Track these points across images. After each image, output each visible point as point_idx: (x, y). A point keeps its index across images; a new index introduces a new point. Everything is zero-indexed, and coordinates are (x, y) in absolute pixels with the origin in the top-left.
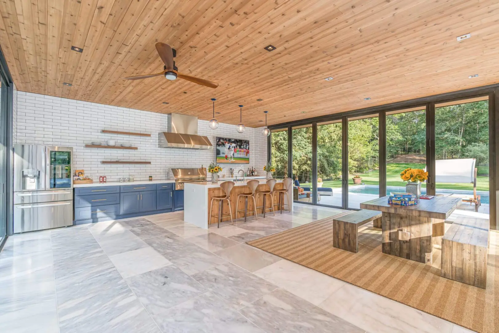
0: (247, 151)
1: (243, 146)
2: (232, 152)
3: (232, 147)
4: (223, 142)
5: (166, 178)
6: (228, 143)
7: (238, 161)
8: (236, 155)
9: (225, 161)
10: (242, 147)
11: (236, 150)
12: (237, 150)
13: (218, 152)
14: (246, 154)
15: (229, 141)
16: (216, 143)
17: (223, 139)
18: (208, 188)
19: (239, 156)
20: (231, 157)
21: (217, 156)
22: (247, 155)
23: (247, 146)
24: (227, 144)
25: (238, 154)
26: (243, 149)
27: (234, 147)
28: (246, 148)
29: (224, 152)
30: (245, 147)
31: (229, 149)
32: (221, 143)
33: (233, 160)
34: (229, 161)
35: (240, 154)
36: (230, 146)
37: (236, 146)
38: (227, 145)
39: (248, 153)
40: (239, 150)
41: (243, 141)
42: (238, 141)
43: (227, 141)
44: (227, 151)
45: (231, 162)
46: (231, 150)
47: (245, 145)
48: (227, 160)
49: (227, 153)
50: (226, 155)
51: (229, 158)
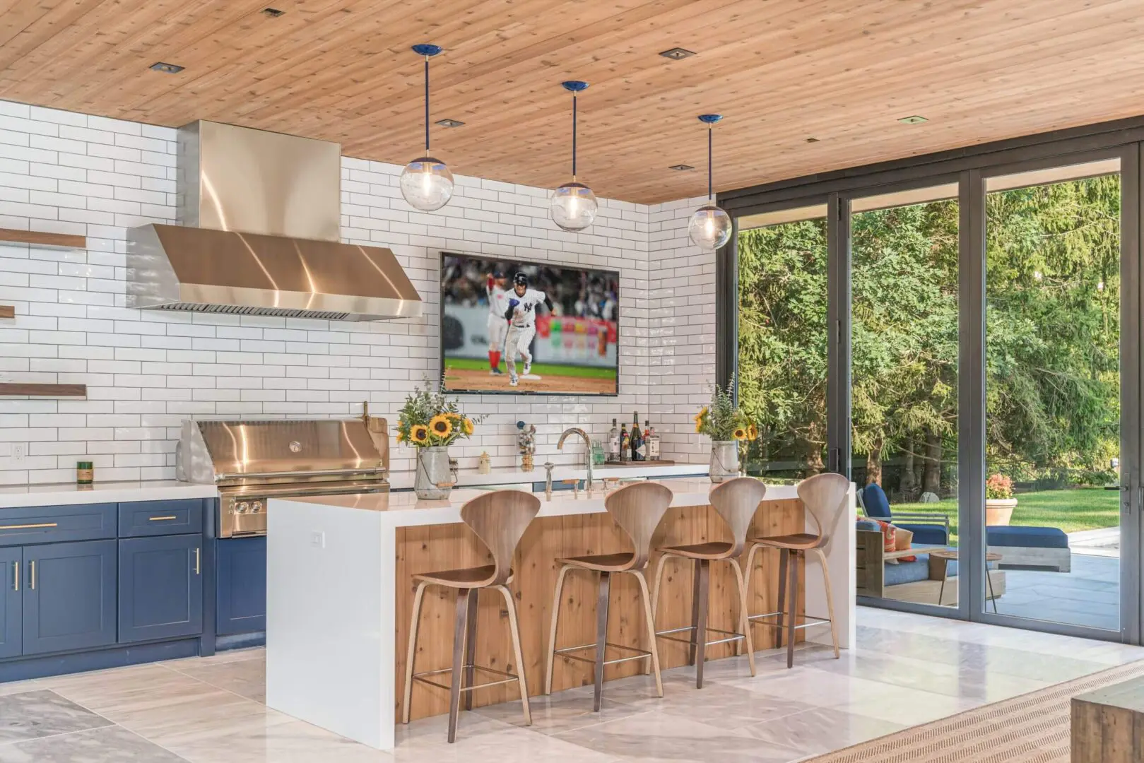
0: (603, 328)
1: (586, 300)
2: (527, 335)
3: (528, 308)
4: (480, 278)
5: (171, 473)
6: (507, 288)
7: (555, 383)
8: (547, 350)
9: (489, 380)
10: (579, 306)
11: (546, 322)
13: (451, 335)
14: (598, 346)
15: (511, 273)
16: (437, 287)
17: (478, 263)
18: (398, 529)
19: (563, 354)
20: (521, 362)
21: (448, 353)
22: (603, 351)
23: (605, 300)
24: (496, 289)
25: (556, 343)
26: (582, 317)
27: (538, 307)
28: (599, 315)
29: (480, 333)
30: (595, 308)
31: (509, 315)
32: (466, 286)
33: (528, 376)
34: (504, 380)
35: (569, 345)
36: (513, 304)
37: (547, 301)
39: (611, 336)
40: (565, 321)
41: (583, 277)
42: (557, 272)
43: (502, 274)
44: (501, 330)
45: (519, 384)
46: (521, 324)
47: (598, 298)
48: (497, 373)
49: (500, 339)
50: (494, 350)
51: (509, 364)
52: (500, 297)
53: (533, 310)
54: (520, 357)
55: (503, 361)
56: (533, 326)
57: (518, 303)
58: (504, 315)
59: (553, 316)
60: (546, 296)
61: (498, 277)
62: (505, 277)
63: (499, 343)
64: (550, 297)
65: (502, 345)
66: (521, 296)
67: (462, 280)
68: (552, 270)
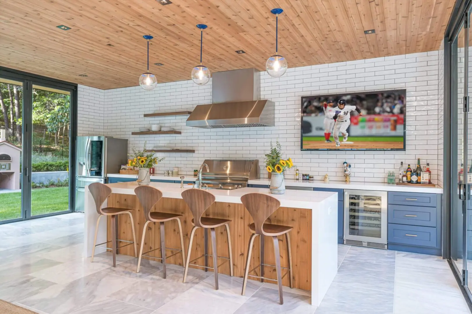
0: (394, 118)
1: (382, 106)
2: (345, 125)
3: (346, 114)
4: (320, 104)
6: (334, 106)
7: (361, 145)
8: (356, 130)
9: (326, 144)
10: (377, 110)
11: (356, 118)
12: (360, 118)
13: (306, 128)
14: (391, 126)
16: (300, 110)
17: (319, 98)
19: (367, 132)
20: (342, 136)
21: (304, 135)
22: (395, 128)
23: (395, 105)
24: (329, 108)
25: (363, 127)
26: (379, 114)
27: (352, 113)
28: (391, 112)
29: (320, 126)
30: (388, 109)
31: (335, 118)
34: (332, 144)
35: (371, 128)
36: (337, 112)
37: (357, 110)
38: (331, 112)
39: (400, 121)
40: (368, 117)
41: (380, 96)
42: (363, 96)
43: (331, 101)
44: (331, 124)
45: (340, 146)
46: (342, 121)
47: (390, 104)
48: (329, 142)
49: (330, 128)
50: (327, 132)
51: (336, 138)
52: (330, 111)
53: (349, 114)
54: (341, 135)
55: (332, 137)
56: (349, 121)
57: (340, 112)
58: (332, 118)
59: (361, 115)
60: (356, 107)
61: (330, 103)
62: (333, 102)
63: (330, 129)
64: (359, 107)
65: (331, 130)
66: (341, 109)
67: (311, 106)
68: (360, 95)
